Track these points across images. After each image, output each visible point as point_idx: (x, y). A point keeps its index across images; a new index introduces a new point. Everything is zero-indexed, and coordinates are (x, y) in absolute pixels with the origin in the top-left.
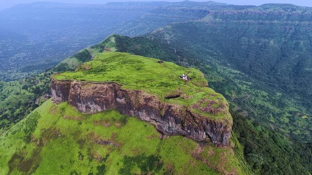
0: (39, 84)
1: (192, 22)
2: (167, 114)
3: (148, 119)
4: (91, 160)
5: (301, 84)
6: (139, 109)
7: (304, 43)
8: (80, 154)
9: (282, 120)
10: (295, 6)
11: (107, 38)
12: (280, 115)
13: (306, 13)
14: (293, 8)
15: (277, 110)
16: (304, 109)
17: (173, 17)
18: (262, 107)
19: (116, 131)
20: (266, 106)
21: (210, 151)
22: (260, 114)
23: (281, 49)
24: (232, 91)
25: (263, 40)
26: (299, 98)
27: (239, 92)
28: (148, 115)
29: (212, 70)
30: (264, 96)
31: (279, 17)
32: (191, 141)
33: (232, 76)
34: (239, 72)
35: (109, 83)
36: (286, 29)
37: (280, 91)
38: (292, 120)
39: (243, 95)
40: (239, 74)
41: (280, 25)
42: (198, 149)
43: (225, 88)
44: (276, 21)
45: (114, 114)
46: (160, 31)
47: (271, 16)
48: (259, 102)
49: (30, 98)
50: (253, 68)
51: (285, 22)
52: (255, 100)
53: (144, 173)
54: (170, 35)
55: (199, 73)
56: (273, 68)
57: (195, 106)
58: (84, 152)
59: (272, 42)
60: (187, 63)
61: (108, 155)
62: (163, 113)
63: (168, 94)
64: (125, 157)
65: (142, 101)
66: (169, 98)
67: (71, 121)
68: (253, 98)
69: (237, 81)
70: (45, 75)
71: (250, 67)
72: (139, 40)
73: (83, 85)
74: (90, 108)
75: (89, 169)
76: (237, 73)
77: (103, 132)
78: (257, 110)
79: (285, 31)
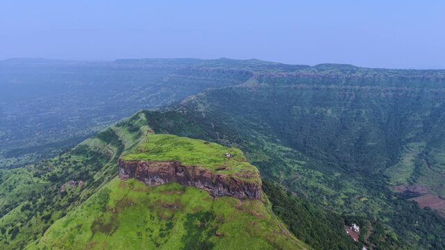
0: (55, 171)
1: (232, 88)
2: (218, 182)
3: (202, 187)
4: (160, 220)
5: (364, 162)
6: (195, 180)
7: (366, 113)
8: (151, 216)
9: (336, 202)
10: (356, 67)
11: (135, 114)
12: (334, 197)
13: (367, 76)
14: (353, 69)
15: (332, 192)
16: (365, 191)
17: (206, 80)
18: (314, 189)
19: (178, 197)
20: (319, 188)
21: (247, 203)
22: (312, 197)
23: (341, 119)
24: (281, 172)
25: (319, 109)
26: (361, 178)
27: (288, 172)
28: (203, 184)
29: (257, 148)
30: (318, 177)
31: (336, 80)
32: (234, 199)
33: (283, 154)
34: (290, 149)
35: (171, 161)
36: (345, 95)
37: (339, 171)
38: (348, 202)
39: (293, 176)
40: (291, 152)
41: (339, 90)
42: (240, 203)
43: (273, 168)
44: (333, 86)
45: (175, 185)
46: (192, 101)
47: (327, 80)
48: (312, 184)
49: (46, 187)
50: (307, 145)
51: (344, 87)
52: (307, 181)
53: (202, 223)
54: (204, 105)
55: (239, 152)
56: (331, 144)
57: (237, 175)
58: (155, 214)
59: (329, 111)
60: (227, 141)
61: (173, 216)
62: (214, 181)
63: (217, 167)
64: (188, 215)
65: (198, 173)
66: (218, 170)
67: (140, 192)
68: (305, 179)
69: (287, 160)
70: (61, 160)
71: (305, 142)
72: (171, 115)
73: (151, 163)
74: (155, 182)
75: (160, 226)
76: (288, 151)
77: (168, 199)
78: (308, 192)
79: (345, 98)
